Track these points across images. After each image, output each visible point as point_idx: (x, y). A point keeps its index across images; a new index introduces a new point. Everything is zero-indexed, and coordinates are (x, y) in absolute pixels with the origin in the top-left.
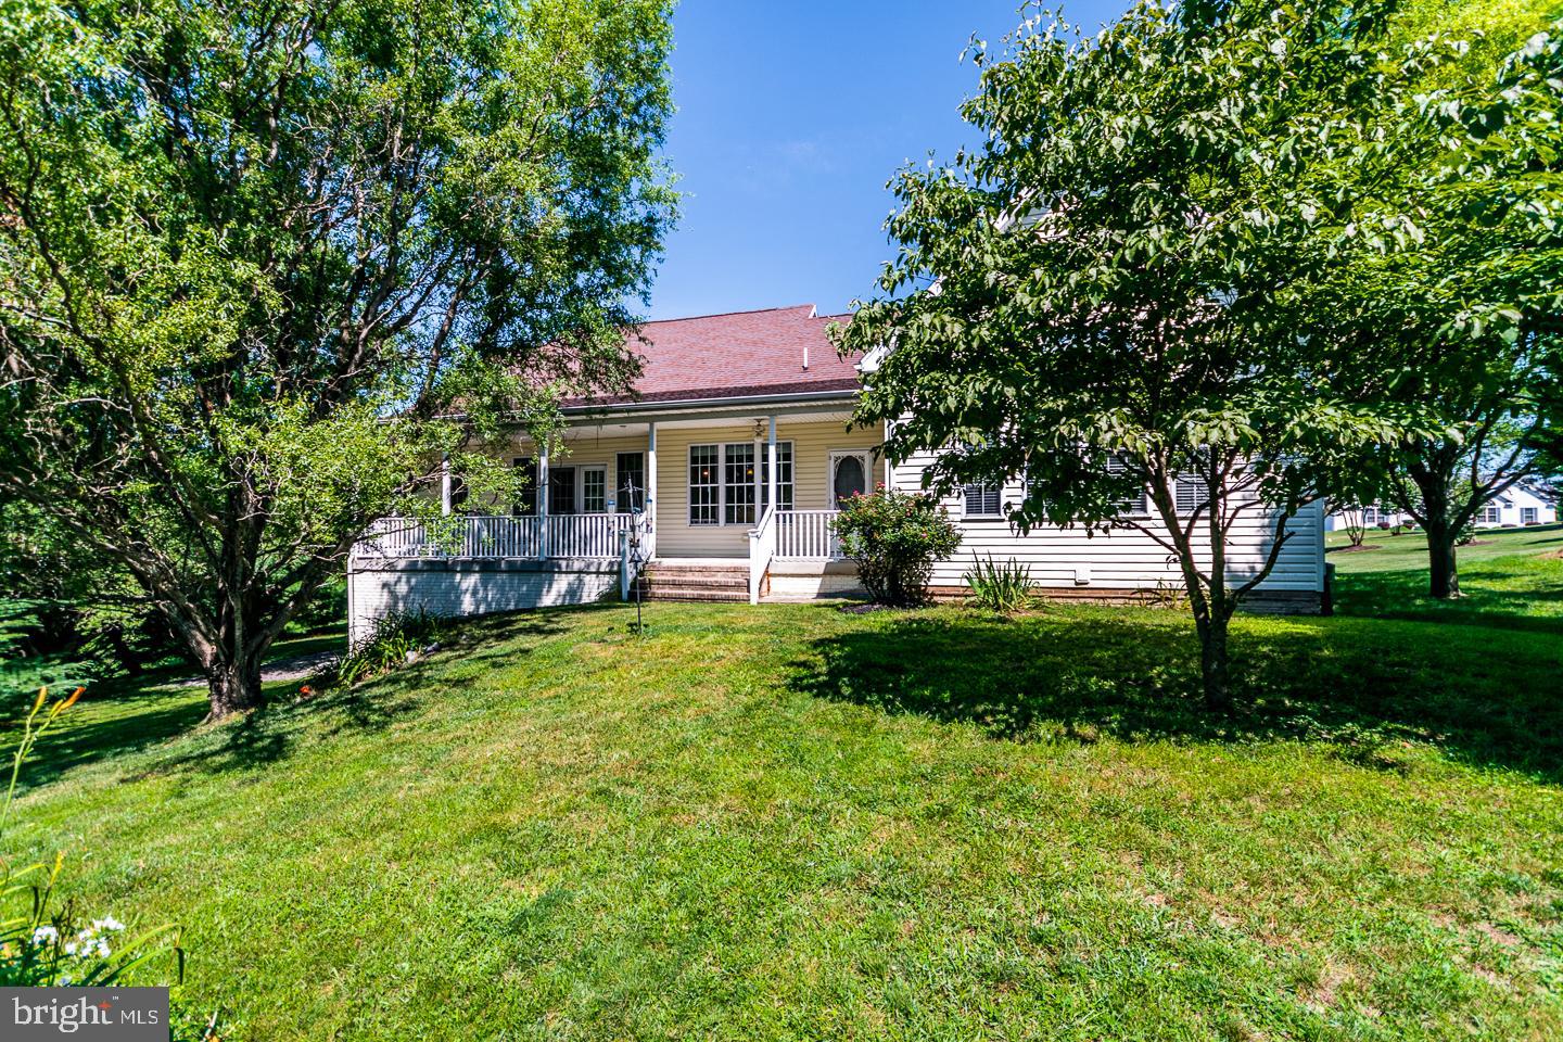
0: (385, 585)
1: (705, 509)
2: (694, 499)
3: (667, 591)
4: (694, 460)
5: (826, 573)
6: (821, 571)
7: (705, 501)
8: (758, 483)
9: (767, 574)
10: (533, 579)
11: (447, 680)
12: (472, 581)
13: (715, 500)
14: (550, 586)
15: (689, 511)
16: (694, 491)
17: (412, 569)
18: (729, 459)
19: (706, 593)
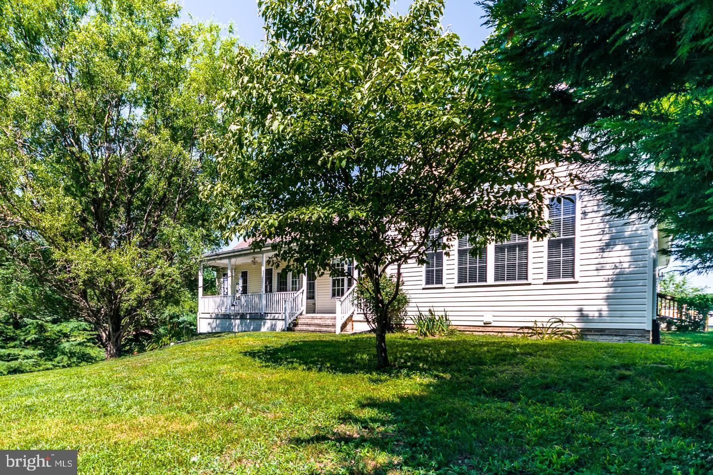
0: (209, 324)
1: (339, 290)
3: (304, 328)
10: (258, 322)
12: (238, 322)
13: (343, 285)
15: (331, 291)
16: (334, 281)
17: (217, 318)
19: (318, 329)
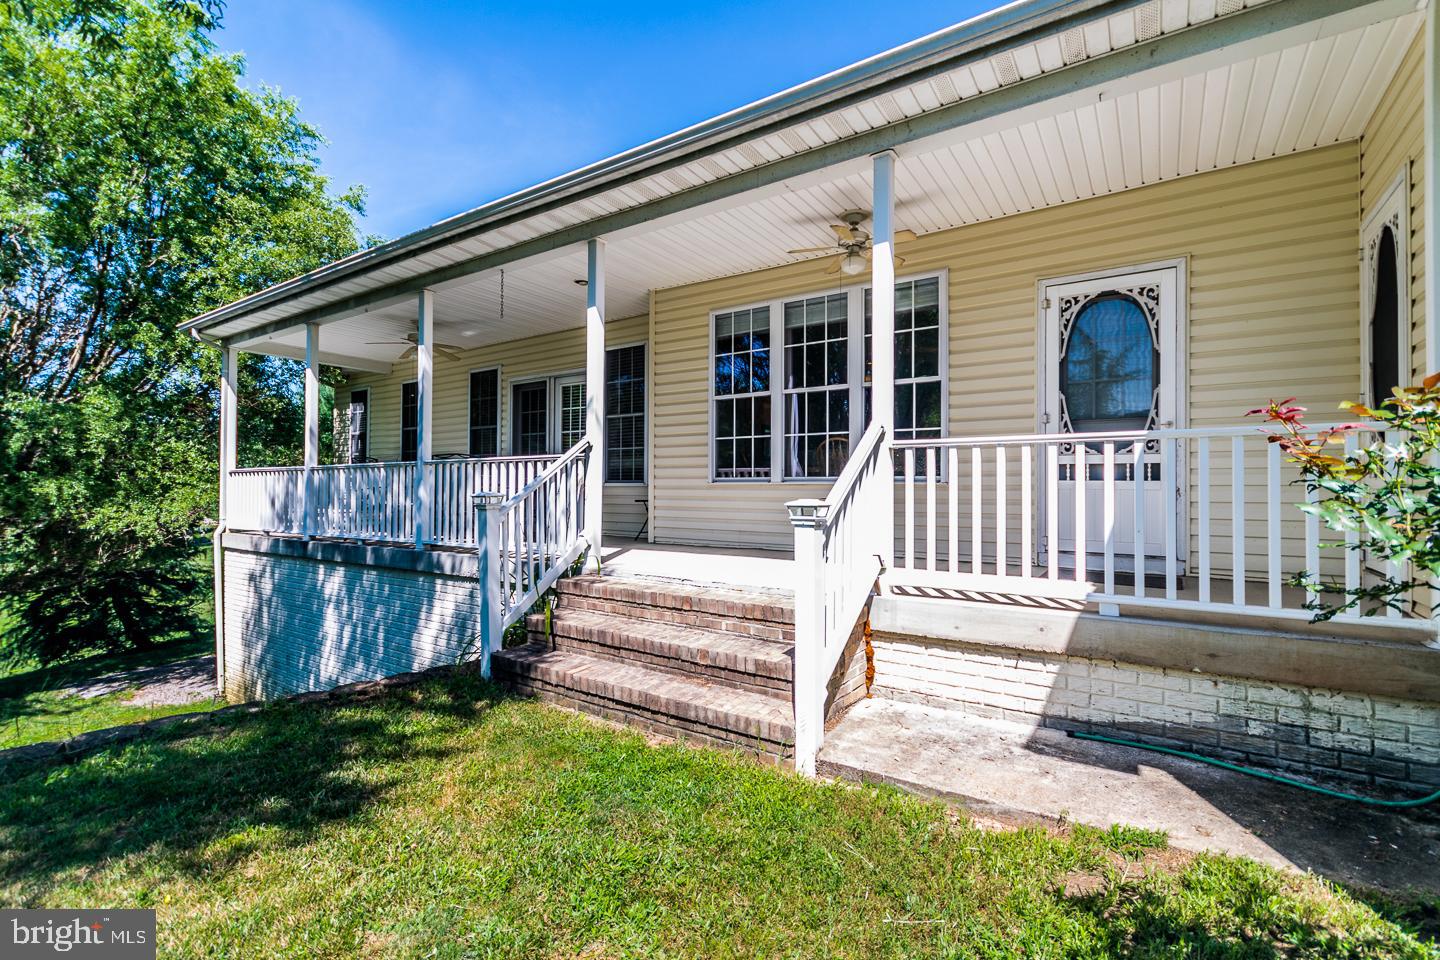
0: (252, 576)
1: (744, 445)
2: (723, 427)
4: (722, 345)
5: (1073, 652)
6: (1058, 642)
7: (744, 429)
8: (854, 384)
9: (864, 632)
11: (175, 798)
13: (764, 425)
14: (431, 605)
15: (711, 451)
16: (723, 408)
17: (274, 552)
18: (794, 335)
